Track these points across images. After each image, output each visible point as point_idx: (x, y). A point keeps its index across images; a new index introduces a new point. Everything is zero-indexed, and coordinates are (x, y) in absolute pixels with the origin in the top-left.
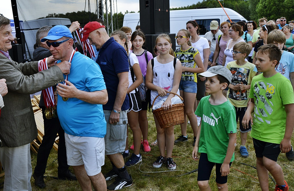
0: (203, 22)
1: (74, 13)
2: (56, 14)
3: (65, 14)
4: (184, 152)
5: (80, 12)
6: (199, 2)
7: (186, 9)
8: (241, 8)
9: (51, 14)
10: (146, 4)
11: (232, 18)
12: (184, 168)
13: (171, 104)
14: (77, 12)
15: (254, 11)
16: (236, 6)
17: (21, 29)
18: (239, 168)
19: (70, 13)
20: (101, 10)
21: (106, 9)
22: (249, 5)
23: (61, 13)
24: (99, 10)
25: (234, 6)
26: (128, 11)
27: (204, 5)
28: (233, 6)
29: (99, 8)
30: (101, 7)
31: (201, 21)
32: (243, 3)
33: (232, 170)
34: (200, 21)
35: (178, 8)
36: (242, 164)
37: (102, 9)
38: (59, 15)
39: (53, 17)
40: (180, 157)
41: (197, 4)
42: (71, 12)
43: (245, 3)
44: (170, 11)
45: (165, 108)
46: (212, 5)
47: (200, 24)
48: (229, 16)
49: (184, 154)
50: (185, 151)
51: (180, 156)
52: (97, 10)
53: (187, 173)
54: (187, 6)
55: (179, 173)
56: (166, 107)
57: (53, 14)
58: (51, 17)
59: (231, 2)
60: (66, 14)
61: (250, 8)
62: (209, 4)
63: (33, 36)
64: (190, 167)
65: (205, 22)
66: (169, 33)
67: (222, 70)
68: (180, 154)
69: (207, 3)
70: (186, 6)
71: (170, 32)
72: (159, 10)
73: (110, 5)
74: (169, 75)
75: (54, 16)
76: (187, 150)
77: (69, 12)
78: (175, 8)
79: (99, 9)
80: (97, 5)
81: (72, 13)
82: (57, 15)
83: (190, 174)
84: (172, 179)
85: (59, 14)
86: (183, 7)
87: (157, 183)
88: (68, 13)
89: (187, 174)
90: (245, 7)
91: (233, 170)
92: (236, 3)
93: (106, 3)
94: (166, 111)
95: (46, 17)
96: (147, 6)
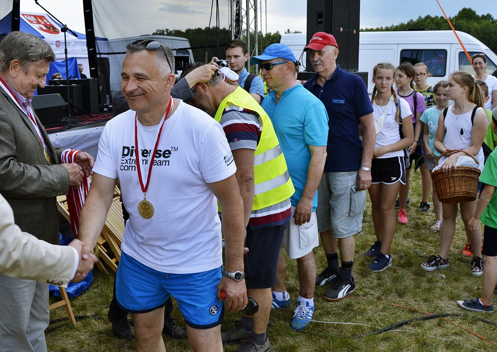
0: (417, 54)
1: (200, 29)
2: (169, 30)
3: (184, 32)
4: (371, 288)
6: (412, 21)
7: (388, 31)
8: (483, 34)
9: (162, 30)
10: (319, 18)
11: (469, 49)
12: (369, 320)
13: (454, 165)
14: (204, 29)
16: (476, 29)
18: (475, 328)
19: (192, 30)
20: (239, 26)
21: (247, 24)
23: (178, 29)
24: (236, 25)
26: (290, 31)
27: (419, 25)
29: (235, 21)
30: (238, 21)
31: (414, 52)
32: (487, 25)
33: (461, 331)
34: (412, 53)
35: (374, 28)
36: (479, 319)
37: (241, 23)
38: (174, 32)
39: (164, 35)
40: (364, 298)
41: (408, 23)
42: (194, 29)
43: (491, 25)
44: (360, 33)
45: (444, 171)
46: (433, 26)
47: (411, 57)
48: (464, 45)
49: (372, 292)
50: (374, 287)
51: (364, 296)
52: (231, 25)
53: (375, 331)
54: (391, 26)
55: (360, 331)
56: (447, 168)
57: (164, 30)
58: (160, 34)
59: (467, 22)
60: (186, 31)
62: (428, 24)
63: (117, 65)
64: (381, 320)
65: (421, 54)
66: (356, 70)
68: (365, 293)
69: (425, 22)
70: (389, 26)
71: (358, 69)
72: (341, 29)
73: (255, 17)
74: (462, 133)
75: (165, 33)
76: (379, 285)
77: (191, 28)
78: (369, 28)
79: (234, 24)
80: (232, 16)
81: (196, 29)
82: (171, 32)
83: (381, 333)
84: (346, 342)
85: (174, 30)
86: (384, 28)
87: (319, 348)
88: (189, 30)
89: (374, 334)
90: (490, 32)
91: (464, 332)
92: (475, 24)
93: (247, 14)
94: (447, 174)
95: (153, 35)
96: (321, 23)
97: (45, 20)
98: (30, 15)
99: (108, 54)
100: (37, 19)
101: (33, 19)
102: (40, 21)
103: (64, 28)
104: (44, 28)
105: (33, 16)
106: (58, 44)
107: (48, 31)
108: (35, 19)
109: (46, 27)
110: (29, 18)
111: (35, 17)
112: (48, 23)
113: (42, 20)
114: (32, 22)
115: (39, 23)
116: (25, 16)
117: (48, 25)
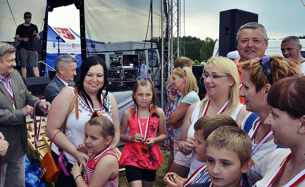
10: (227, 31)
17: (87, 51)
20: (167, 36)
73: (177, 30)
97: (68, 31)
98: (59, 29)
99: (105, 52)
100: (63, 31)
101: (60, 30)
102: (65, 32)
103: (58, 37)
104: (67, 36)
105: (61, 29)
106: (73, 46)
107: (69, 38)
108: (62, 31)
109: (68, 35)
110: (58, 30)
111: (62, 29)
112: (70, 33)
113: (66, 31)
114: (59, 33)
115: (64, 33)
116: (56, 29)
117: (69, 34)
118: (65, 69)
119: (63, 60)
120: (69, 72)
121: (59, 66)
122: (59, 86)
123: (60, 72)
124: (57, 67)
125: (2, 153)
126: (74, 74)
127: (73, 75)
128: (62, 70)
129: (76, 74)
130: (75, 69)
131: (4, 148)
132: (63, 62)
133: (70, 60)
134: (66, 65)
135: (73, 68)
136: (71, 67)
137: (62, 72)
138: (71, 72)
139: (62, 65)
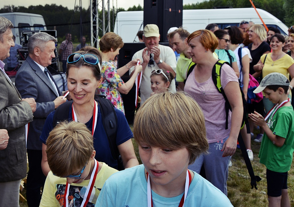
5: (48, 5)
10: (153, 2)
15: (291, 11)
16: (265, 4)
19: (34, 7)
20: (96, 8)
21: (103, 7)
22: (284, 4)
25: (262, 5)
28: (260, 4)
30: (95, 4)
44: (184, 11)
52: (90, 7)
61: (285, 7)
67: (269, 80)
72: (170, 10)
73: (108, 2)
75: (12, 9)
82: (16, 8)
85: (19, 7)
90: (277, 6)
96: (155, 5)
118: (41, 50)
119: (39, 39)
120: (46, 54)
121: (33, 46)
122: (35, 71)
123: (35, 54)
124: (31, 48)
125: (4, 146)
126: (53, 56)
127: (51, 57)
128: (38, 51)
129: (54, 56)
130: (53, 50)
131: (5, 140)
132: (38, 42)
133: (47, 39)
134: (42, 45)
135: (51, 49)
136: (48, 47)
137: (37, 54)
138: (49, 53)
139: (37, 45)
